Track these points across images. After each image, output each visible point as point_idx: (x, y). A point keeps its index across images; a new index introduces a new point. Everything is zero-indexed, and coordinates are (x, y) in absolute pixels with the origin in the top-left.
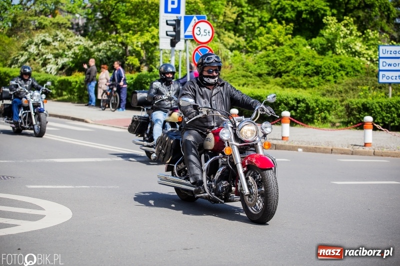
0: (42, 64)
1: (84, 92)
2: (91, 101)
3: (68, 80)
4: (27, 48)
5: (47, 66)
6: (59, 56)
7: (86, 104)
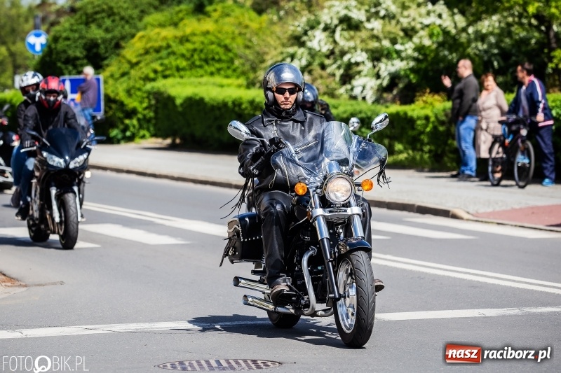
0: (342, 76)
1: (446, 144)
2: (466, 165)
3: (406, 114)
4: (305, 38)
5: (355, 82)
6: (382, 55)
7: (454, 173)
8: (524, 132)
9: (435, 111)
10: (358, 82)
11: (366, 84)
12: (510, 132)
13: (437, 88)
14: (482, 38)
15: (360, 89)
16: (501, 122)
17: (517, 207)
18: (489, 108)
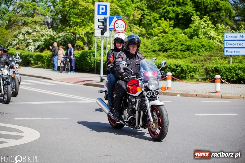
0: (26, 45)
1: (50, 62)
2: (55, 67)
3: (41, 55)
4: (17, 36)
5: (29, 47)
6: (36, 41)
7: (52, 69)
9: (48, 54)
11: (32, 47)
12: (65, 60)
14: (60, 37)
15: (30, 48)
16: (63, 57)
17: (66, 78)
18: (61, 54)
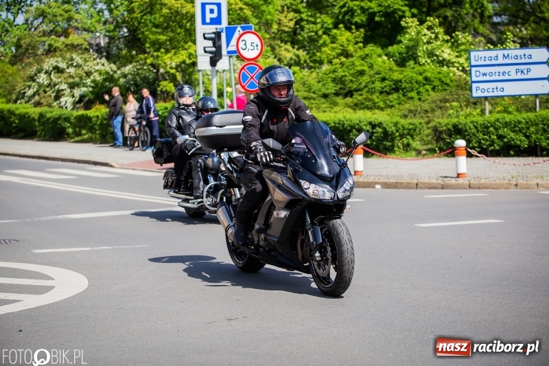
0: (55, 96)
1: (107, 129)
2: (117, 140)
3: (87, 115)
4: (36, 77)
6: (75, 86)
7: (112, 144)
8: (144, 123)
9: (102, 113)
10: (63, 100)
11: (67, 100)
12: (138, 123)
13: (103, 102)
14: (125, 76)
15: (64, 103)
17: (142, 160)
18: (131, 111)
